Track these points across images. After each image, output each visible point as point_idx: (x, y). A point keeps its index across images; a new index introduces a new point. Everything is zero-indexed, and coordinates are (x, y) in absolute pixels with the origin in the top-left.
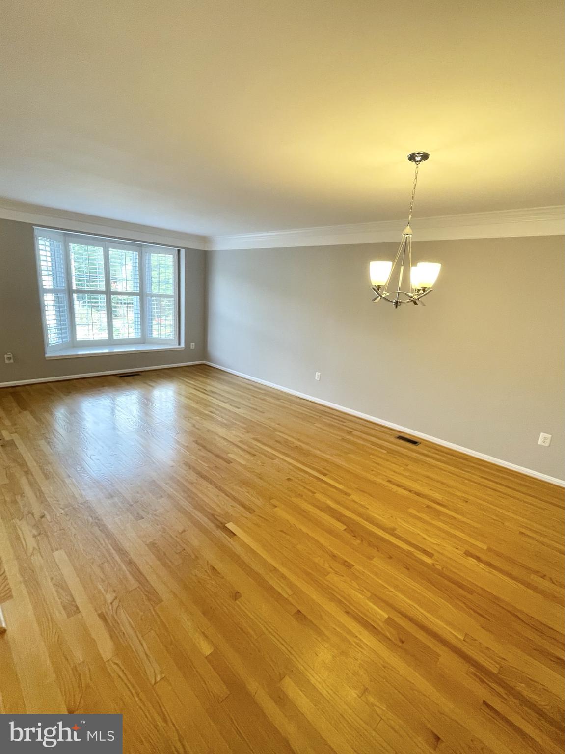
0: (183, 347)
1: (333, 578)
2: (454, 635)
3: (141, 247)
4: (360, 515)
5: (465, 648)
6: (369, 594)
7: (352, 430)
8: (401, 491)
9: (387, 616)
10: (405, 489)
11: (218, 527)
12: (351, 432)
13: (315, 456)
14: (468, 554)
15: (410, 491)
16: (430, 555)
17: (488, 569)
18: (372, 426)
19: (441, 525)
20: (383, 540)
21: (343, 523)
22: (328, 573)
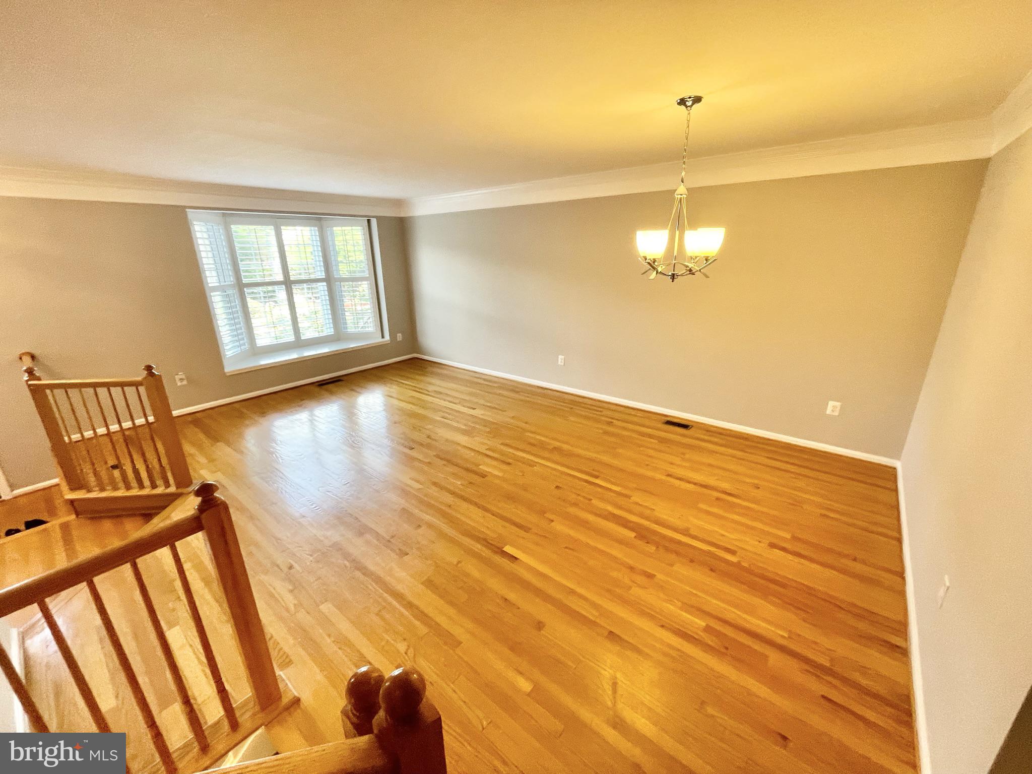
0: (389, 341)
1: (636, 591)
2: (778, 634)
3: (321, 220)
4: (647, 518)
5: (793, 646)
6: (679, 604)
7: (612, 420)
8: (684, 485)
9: (704, 624)
10: (689, 482)
11: (496, 552)
12: (612, 422)
13: (578, 456)
14: (772, 546)
15: (695, 484)
16: (733, 553)
17: (797, 560)
18: (633, 412)
19: (736, 517)
20: (679, 543)
21: (632, 529)
22: (630, 588)
